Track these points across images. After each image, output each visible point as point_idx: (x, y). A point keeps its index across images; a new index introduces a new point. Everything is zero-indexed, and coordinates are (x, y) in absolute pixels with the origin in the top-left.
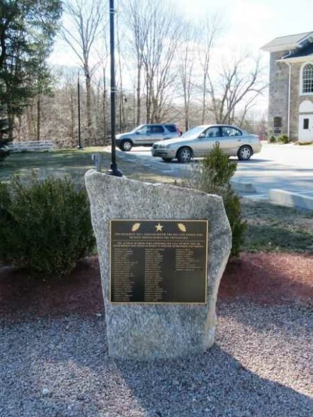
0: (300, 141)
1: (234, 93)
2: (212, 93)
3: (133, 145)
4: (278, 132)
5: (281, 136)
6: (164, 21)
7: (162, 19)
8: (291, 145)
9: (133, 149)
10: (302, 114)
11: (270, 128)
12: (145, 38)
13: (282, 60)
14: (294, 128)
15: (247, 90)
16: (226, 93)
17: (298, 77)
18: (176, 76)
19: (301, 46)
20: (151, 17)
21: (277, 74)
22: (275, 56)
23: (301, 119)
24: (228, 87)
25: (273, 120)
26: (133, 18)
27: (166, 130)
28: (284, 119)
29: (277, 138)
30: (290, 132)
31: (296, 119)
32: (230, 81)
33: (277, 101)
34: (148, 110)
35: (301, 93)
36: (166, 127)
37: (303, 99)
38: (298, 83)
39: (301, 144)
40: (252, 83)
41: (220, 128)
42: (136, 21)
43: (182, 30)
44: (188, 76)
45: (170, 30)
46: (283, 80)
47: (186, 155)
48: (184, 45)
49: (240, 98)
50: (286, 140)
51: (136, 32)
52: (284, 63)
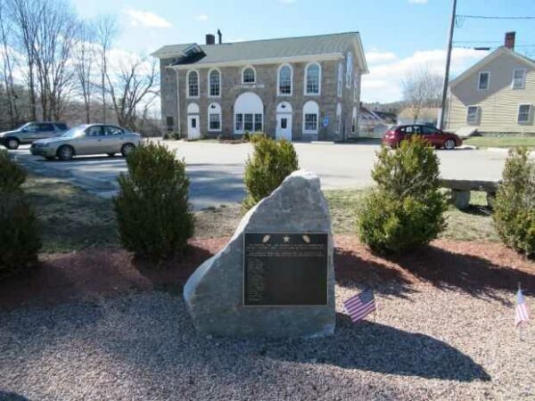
0: (190, 137)
1: (133, 94)
2: (112, 92)
3: (20, 143)
4: (170, 130)
5: (173, 133)
6: (54, 19)
7: (52, 17)
8: (181, 141)
9: (20, 147)
10: (190, 114)
11: (164, 127)
12: (35, 35)
13: (170, 66)
14: (184, 127)
15: (146, 92)
16: (126, 93)
17: (185, 83)
18: (73, 75)
19: (186, 55)
20: (41, 13)
21: (167, 79)
22: (164, 62)
23: (190, 118)
24: (127, 87)
25: (165, 119)
26: (18, 12)
27: (56, 128)
28: (175, 118)
29: (170, 135)
30: (182, 130)
31: (185, 119)
32: (128, 82)
33: (168, 102)
34: (44, 107)
35: (188, 96)
36: (56, 125)
37: (190, 101)
38: (185, 88)
39: (189, 141)
40: (150, 85)
41: (102, 127)
42: (22, 15)
43: (76, 29)
44: (86, 75)
45: (62, 28)
46: (172, 84)
47: (67, 154)
48: (80, 45)
49: (140, 99)
50: (177, 137)
51: (24, 27)
52: (172, 70)
